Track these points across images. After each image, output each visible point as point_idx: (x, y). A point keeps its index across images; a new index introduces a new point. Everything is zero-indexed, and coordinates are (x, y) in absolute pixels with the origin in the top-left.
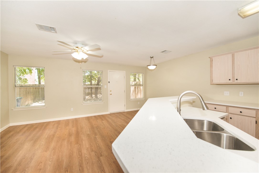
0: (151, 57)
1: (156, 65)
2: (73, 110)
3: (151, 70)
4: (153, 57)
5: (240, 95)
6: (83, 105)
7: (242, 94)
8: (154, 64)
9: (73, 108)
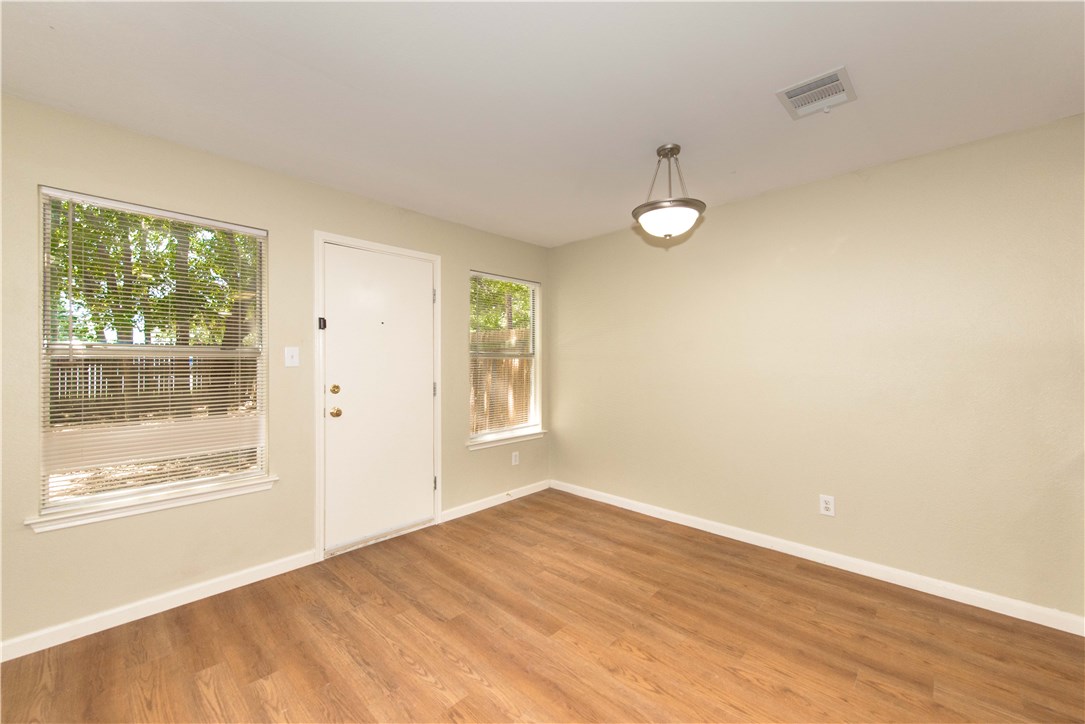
0: (659, 150)
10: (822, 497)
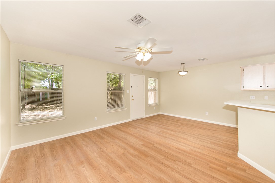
0: (182, 64)
1: (187, 71)
2: (96, 120)
3: (183, 76)
4: (184, 63)
5: (265, 99)
6: (107, 112)
7: (267, 98)
8: (185, 71)
9: (96, 117)
10: (206, 112)
